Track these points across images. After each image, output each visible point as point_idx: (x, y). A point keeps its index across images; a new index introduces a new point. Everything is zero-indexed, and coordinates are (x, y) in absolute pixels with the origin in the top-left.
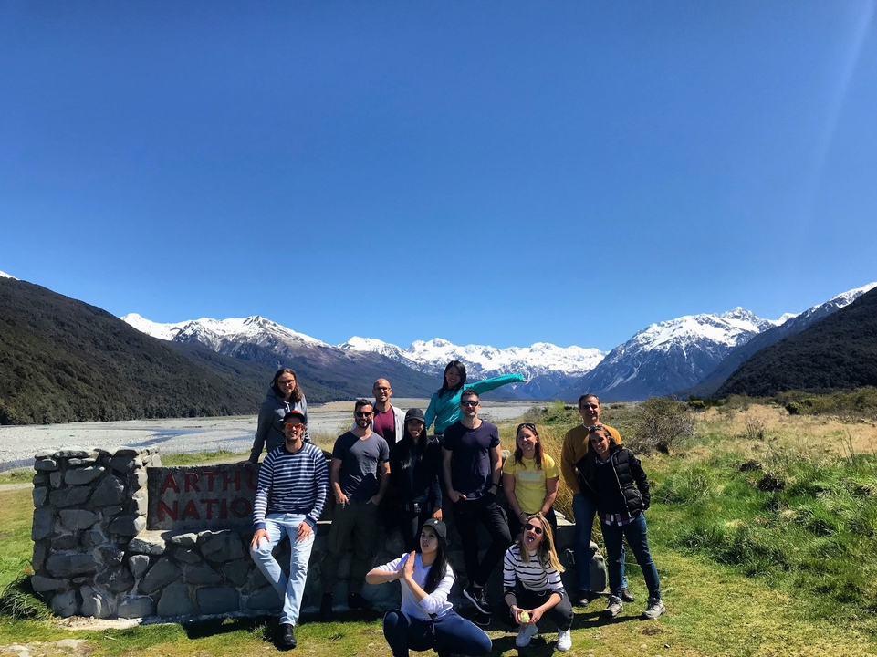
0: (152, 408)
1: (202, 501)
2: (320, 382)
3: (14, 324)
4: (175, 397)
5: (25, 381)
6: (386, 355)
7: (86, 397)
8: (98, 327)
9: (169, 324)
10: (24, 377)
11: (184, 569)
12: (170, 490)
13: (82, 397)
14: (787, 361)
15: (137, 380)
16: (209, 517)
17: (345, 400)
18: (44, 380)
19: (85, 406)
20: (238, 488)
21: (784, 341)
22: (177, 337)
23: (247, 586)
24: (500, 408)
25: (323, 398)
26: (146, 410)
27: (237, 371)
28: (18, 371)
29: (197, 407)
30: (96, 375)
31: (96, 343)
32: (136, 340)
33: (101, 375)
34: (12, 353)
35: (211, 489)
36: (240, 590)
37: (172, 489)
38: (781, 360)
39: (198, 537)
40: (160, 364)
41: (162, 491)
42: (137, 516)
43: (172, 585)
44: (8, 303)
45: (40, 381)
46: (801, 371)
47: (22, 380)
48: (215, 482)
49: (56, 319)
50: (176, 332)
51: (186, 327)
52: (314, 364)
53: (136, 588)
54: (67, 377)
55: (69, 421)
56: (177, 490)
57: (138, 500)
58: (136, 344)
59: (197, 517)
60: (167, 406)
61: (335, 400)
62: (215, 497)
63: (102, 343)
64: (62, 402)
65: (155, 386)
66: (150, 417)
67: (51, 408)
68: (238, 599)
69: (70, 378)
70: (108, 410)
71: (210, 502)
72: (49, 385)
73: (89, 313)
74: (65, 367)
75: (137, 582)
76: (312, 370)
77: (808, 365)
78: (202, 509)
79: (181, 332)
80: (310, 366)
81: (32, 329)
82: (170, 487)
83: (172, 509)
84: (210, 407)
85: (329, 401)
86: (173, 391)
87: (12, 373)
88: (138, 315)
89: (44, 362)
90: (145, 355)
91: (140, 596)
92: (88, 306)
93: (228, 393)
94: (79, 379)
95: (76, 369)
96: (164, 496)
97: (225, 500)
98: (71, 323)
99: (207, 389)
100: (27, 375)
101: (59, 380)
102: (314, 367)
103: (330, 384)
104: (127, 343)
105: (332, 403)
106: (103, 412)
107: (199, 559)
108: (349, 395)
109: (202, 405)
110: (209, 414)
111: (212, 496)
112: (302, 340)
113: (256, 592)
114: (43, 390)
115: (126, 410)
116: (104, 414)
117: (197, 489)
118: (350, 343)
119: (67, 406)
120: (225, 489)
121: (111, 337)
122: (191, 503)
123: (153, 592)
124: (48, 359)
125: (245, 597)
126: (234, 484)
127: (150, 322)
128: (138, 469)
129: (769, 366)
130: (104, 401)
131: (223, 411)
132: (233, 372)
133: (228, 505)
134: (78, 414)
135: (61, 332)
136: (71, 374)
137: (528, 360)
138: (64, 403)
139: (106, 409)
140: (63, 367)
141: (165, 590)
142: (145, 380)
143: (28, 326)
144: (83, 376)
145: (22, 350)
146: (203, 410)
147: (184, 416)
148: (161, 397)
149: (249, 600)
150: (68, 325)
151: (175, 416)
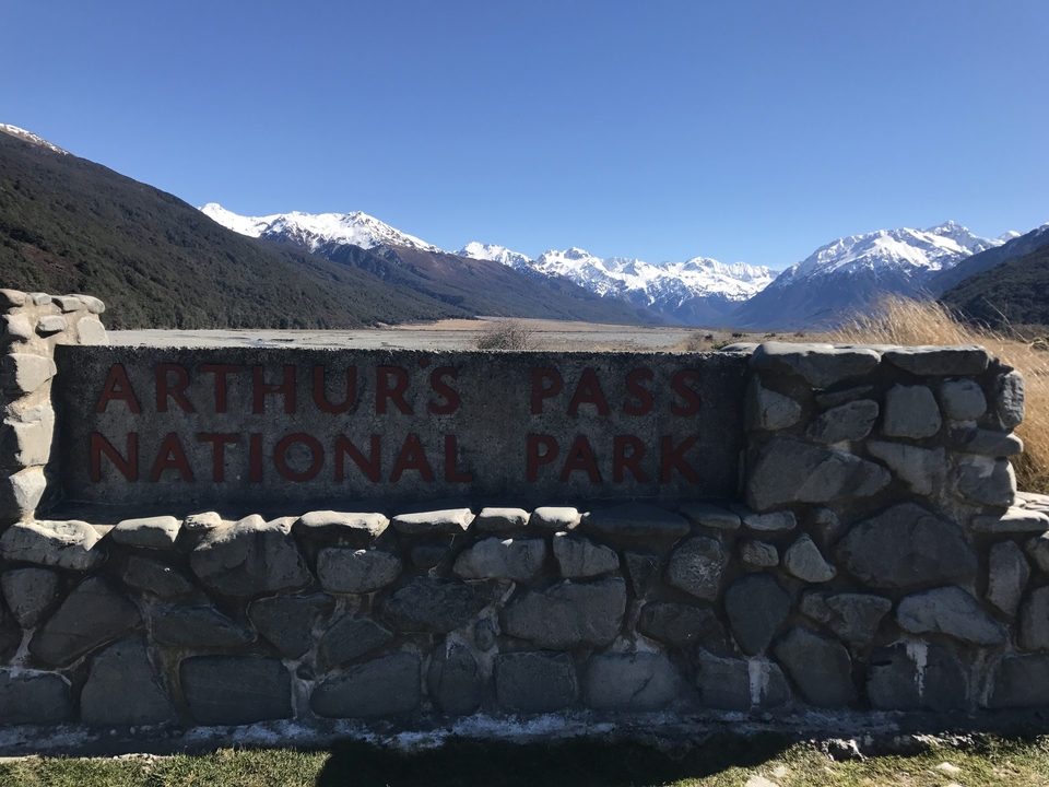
0: (237, 316)
1: (202, 437)
2: (433, 295)
3: (74, 210)
4: (263, 304)
5: (90, 279)
6: (510, 265)
7: (159, 300)
8: (172, 217)
9: (254, 218)
10: (89, 275)
11: (149, 608)
12: (118, 406)
13: (155, 300)
14: (1004, 291)
15: (219, 283)
16: (219, 475)
17: (462, 318)
18: (112, 279)
19: (160, 311)
20: (291, 408)
21: (1003, 265)
22: (264, 234)
23: (312, 655)
24: (646, 335)
25: (436, 313)
26: (230, 319)
27: (335, 277)
28: (80, 266)
29: (289, 318)
30: (171, 275)
31: (170, 238)
32: (216, 235)
33: (178, 276)
34: (74, 244)
35: (222, 406)
36: (292, 665)
37: (123, 402)
38: (996, 289)
39: (183, 530)
40: (245, 265)
41: (99, 405)
42: (20, 467)
43: (115, 649)
44: (66, 185)
45: (107, 280)
46: (1021, 303)
47: (88, 278)
48: (234, 391)
49: (122, 207)
50: (263, 227)
51: (275, 223)
52: (425, 273)
53: (23, 652)
54: (137, 276)
55: (142, 327)
56: (137, 406)
57: (18, 427)
58: (217, 239)
59: (188, 475)
60: (255, 315)
61: (449, 317)
62: (234, 428)
63: (177, 238)
64: (133, 304)
65: (239, 290)
66: (234, 327)
67: (121, 311)
68: (288, 689)
69: (141, 277)
70: (187, 316)
71: (219, 440)
72: (117, 284)
73: (160, 201)
74: (135, 263)
75: (27, 639)
76: (423, 280)
77: (1029, 296)
78: (201, 456)
79: (269, 228)
80: (421, 275)
81: (95, 217)
82: (118, 396)
83: (124, 454)
84: (304, 318)
85: (443, 318)
86: (261, 297)
87: (74, 269)
88: (218, 206)
89: (112, 257)
90: (228, 254)
91: (36, 672)
92: (159, 193)
93: (325, 303)
94: (152, 279)
95: (148, 265)
96: (104, 420)
97: (257, 439)
98: (139, 212)
99: (300, 297)
100: (92, 271)
101: (130, 281)
102: (425, 277)
103: (444, 298)
104: (206, 238)
105: (446, 321)
106: (181, 319)
107: (187, 587)
108: (466, 312)
109: (295, 315)
110: (303, 327)
111: (226, 424)
112: (412, 243)
113: (335, 673)
114: (112, 291)
115: (206, 317)
116: (181, 321)
117: (188, 407)
118: (468, 249)
119: (140, 309)
120: (258, 407)
121: (188, 230)
122: (173, 442)
123: (68, 663)
124: (115, 254)
125: (306, 686)
126: (280, 399)
127: (233, 214)
128: (16, 346)
129: (979, 297)
130: (181, 306)
131: (319, 323)
132: (331, 279)
133: (268, 450)
134: (152, 320)
135: (130, 222)
136: (140, 272)
137: (683, 279)
138: (136, 306)
139: (183, 315)
140: (133, 264)
141: (97, 660)
142: (227, 283)
143: (91, 214)
144: (155, 276)
145: (85, 242)
146: (295, 322)
147: (274, 327)
148: (247, 305)
149: (317, 692)
150: (138, 216)
151: (263, 327)
